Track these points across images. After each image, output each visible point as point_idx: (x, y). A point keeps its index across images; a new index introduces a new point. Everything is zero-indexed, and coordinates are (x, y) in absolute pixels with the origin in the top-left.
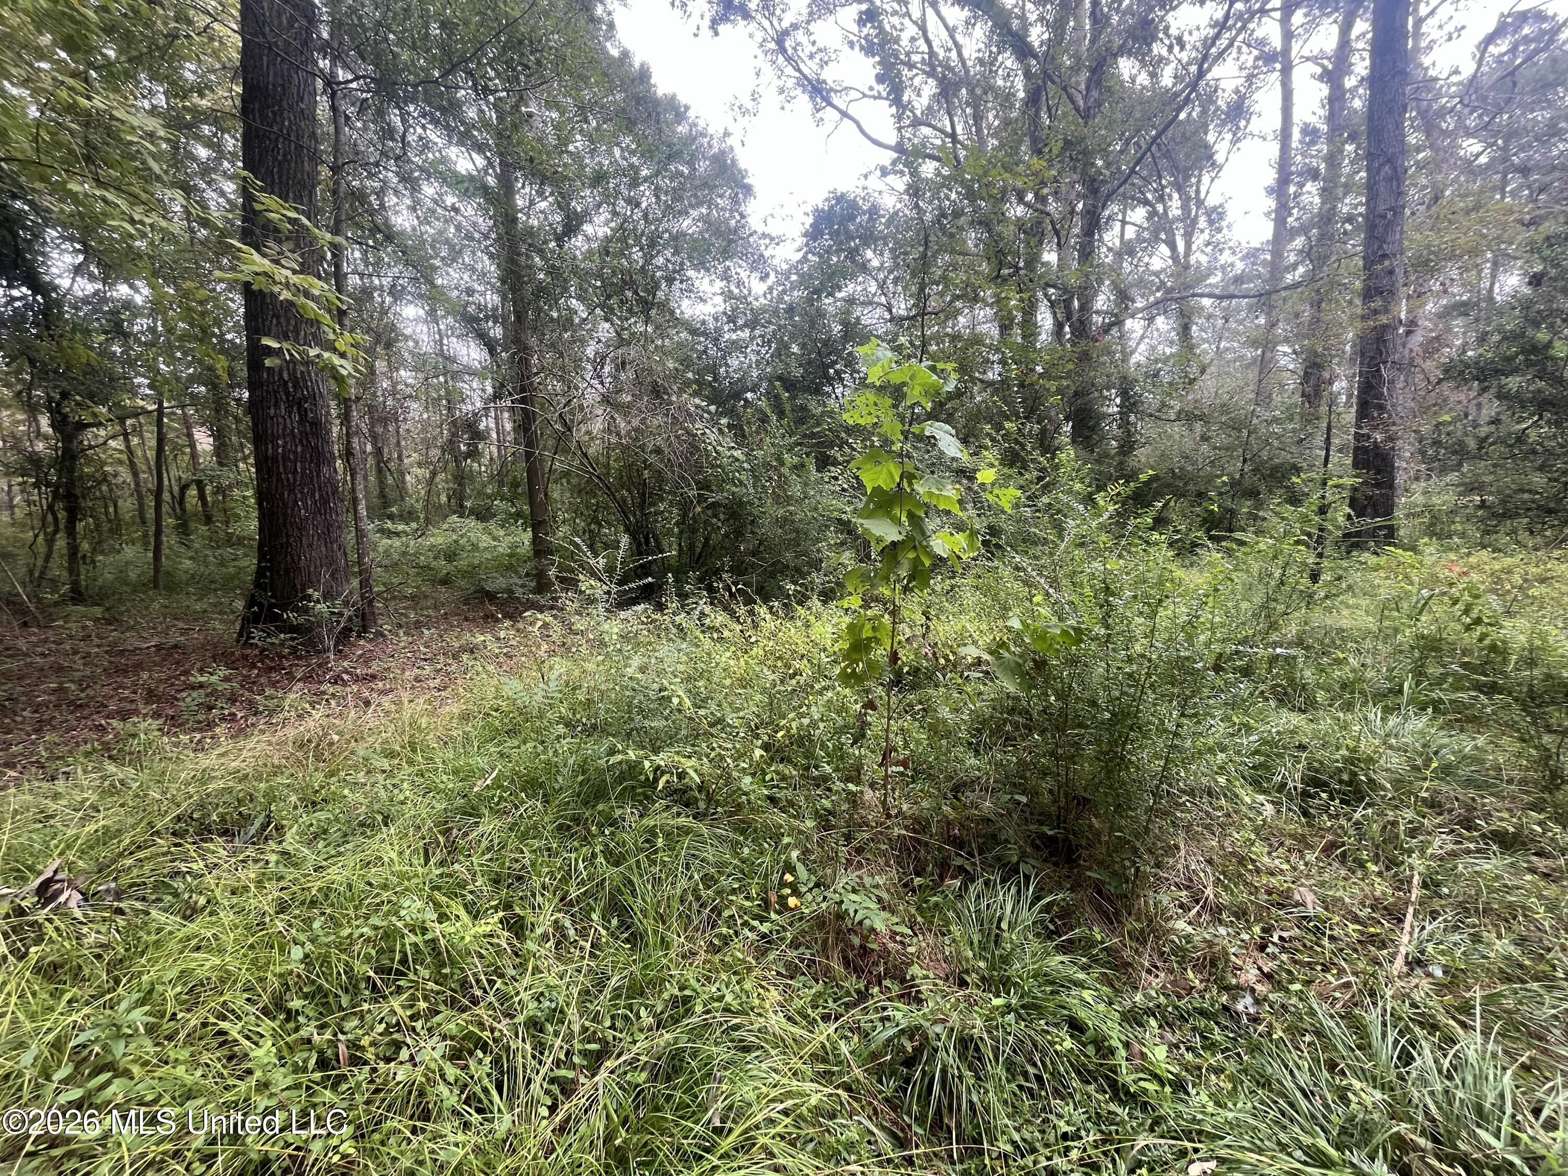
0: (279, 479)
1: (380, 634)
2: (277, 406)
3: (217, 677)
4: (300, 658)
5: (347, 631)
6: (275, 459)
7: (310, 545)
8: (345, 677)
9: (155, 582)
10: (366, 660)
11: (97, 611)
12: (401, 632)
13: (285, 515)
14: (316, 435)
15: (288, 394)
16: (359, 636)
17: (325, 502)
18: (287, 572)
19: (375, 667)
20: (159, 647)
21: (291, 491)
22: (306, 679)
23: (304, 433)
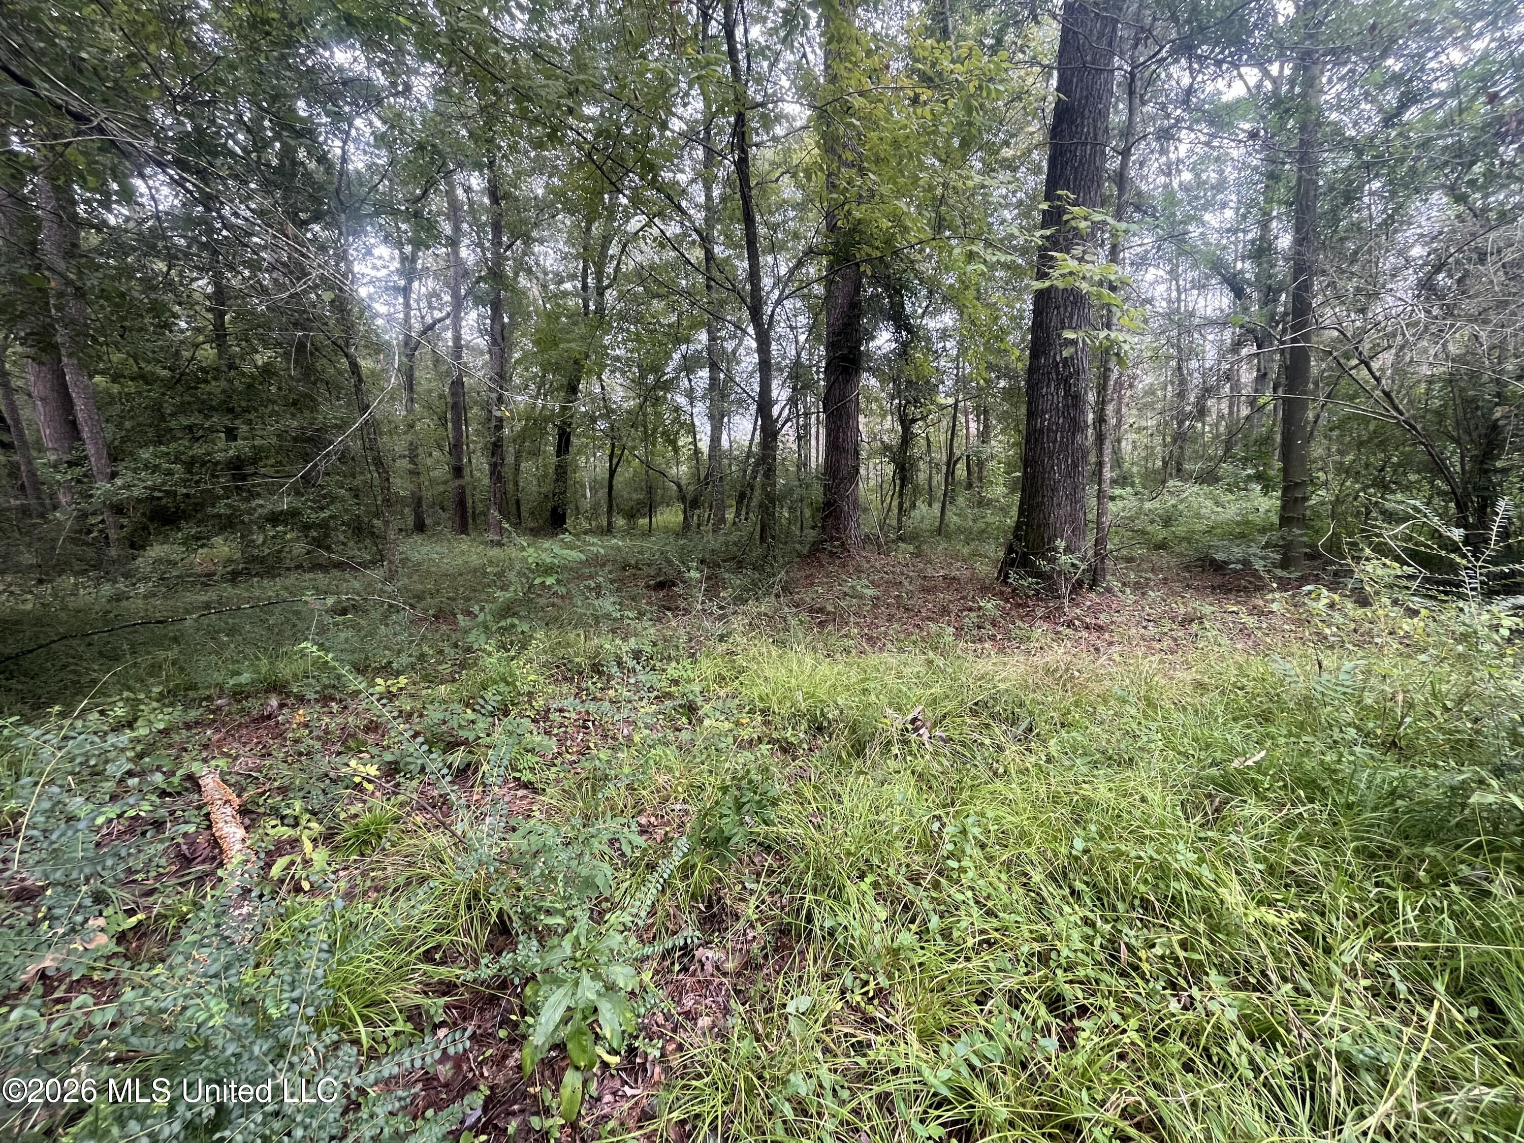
0: (1043, 448)
1: (1109, 590)
2: (1048, 386)
3: (989, 605)
4: (1042, 600)
5: (1080, 583)
6: (1041, 431)
7: (1059, 505)
8: (1077, 623)
9: (939, 531)
10: (1094, 611)
11: (911, 548)
12: (1128, 591)
13: (1043, 479)
14: (1075, 406)
15: (1058, 373)
16: (1091, 589)
17: (1075, 465)
18: (1039, 526)
19: (1103, 619)
20: (945, 578)
21: (1051, 458)
22: (1046, 618)
23: (1066, 406)
